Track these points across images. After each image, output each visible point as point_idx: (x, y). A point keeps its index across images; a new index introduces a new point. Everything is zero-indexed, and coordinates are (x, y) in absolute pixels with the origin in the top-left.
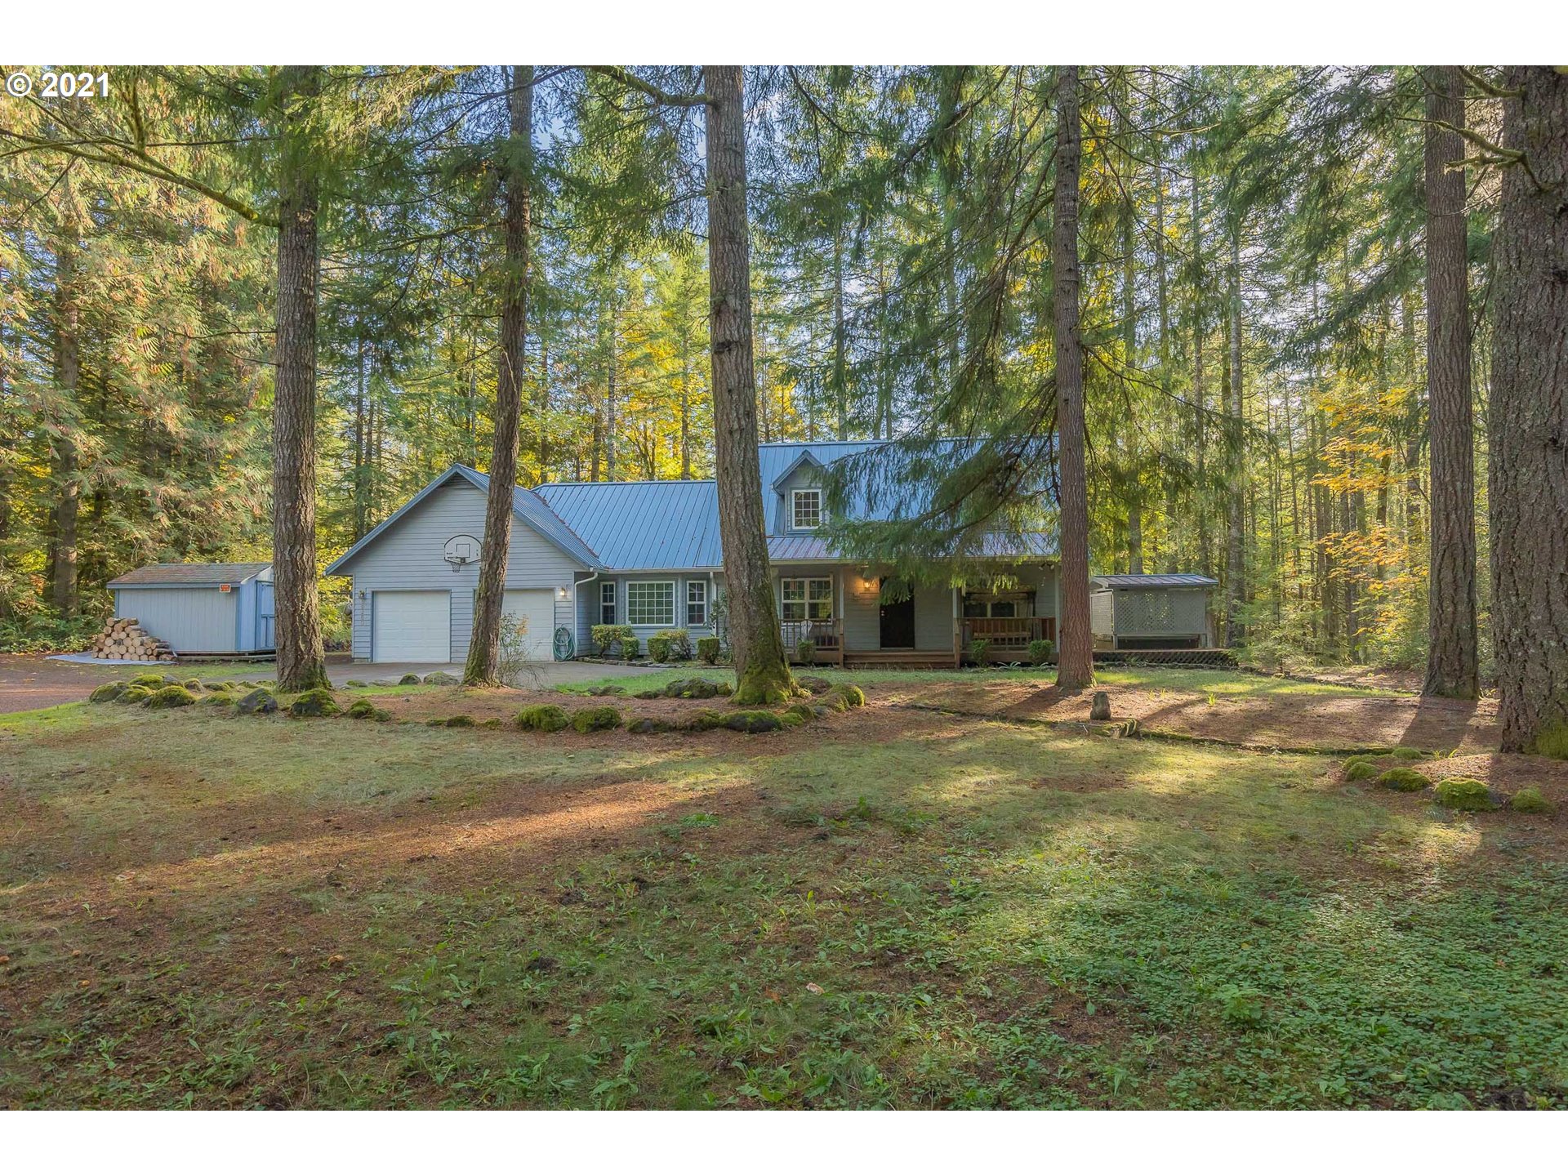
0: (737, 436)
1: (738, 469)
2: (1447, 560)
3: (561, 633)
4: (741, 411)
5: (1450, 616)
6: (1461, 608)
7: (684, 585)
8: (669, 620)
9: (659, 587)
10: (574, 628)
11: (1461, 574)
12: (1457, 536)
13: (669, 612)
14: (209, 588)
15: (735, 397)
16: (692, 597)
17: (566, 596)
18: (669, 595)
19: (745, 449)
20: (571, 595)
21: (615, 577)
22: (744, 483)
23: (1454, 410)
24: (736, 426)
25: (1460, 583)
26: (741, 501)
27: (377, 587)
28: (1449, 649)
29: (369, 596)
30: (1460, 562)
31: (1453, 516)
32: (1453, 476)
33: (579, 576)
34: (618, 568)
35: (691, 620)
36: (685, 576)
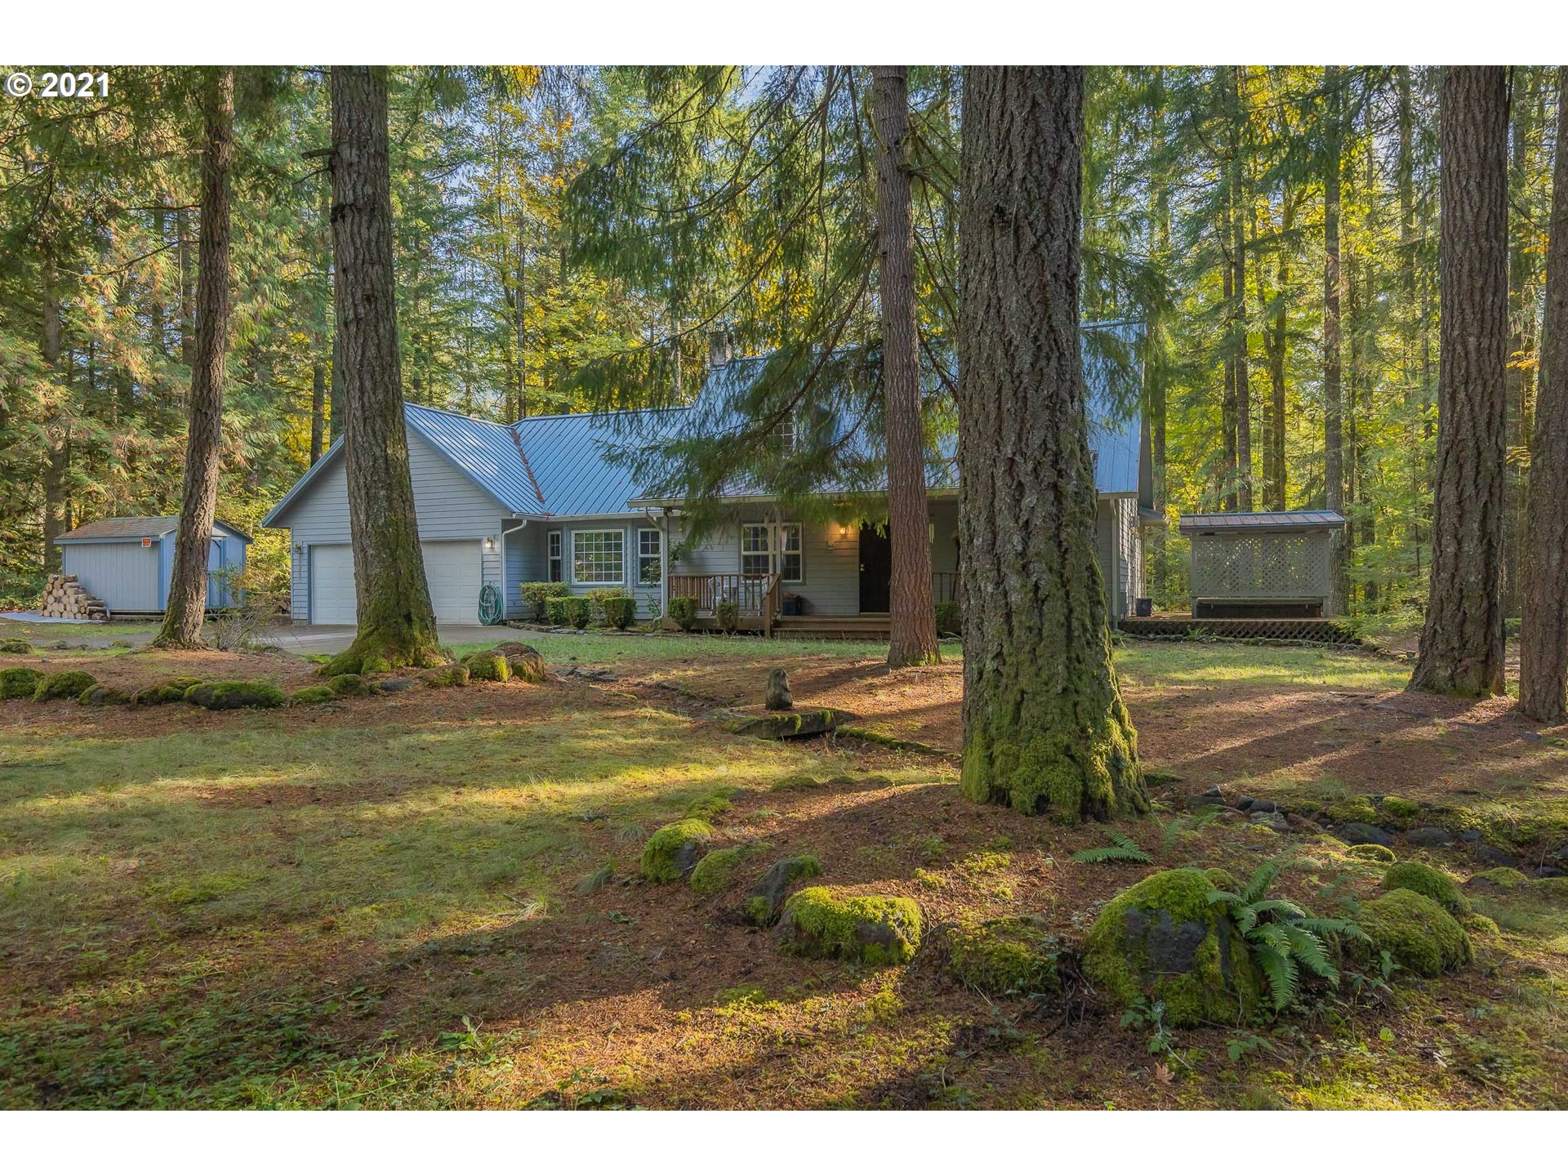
0: (353, 328)
1: (354, 372)
2: (1451, 469)
3: (486, 592)
4: (359, 295)
5: (1450, 561)
6: (1469, 547)
7: (634, 535)
8: (618, 578)
9: (608, 536)
10: (501, 584)
11: (1470, 490)
12: (1466, 431)
13: (618, 567)
14: (133, 542)
15: (351, 277)
16: (645, 549)
17: (493, 549)
18: (618, 547)
19: (364, 345)
20: (499, 547)
21: (558, 526)
22: (362, 390)
23: (1469, 217)
24: (351, 316)
25: (1467, 505)
26: (359, 414)
27: (313, 540)
28: (1447, 613)
29: (305, 551)
30: (1469, 471)
31: (1462, 395)
32: (1463, 329)
33: (507, 524)
34: (559, 515)
35: (644, 575)
36: (636, 523)
